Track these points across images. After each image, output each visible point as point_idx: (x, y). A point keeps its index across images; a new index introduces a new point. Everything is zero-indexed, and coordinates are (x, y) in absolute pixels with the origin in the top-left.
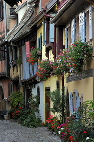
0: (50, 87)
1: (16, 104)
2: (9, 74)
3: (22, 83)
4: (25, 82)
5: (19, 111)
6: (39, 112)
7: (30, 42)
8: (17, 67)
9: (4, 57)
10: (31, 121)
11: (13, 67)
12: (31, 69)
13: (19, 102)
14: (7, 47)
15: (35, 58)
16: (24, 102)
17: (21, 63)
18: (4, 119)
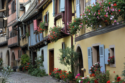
0: (54, 49)
1: (25, 62)
2: (19, 44)
3: (30, 48)
4: (32, 48)
5: (27, 66)
6: (43, 66)
7: (37, 20)
8: (26, 38)
9: (16, 34)
10: (38, 73)
11: (23, 39)
12: (37, 38)
13: (27, 61)
14: (18, 27)
15: (43, 28)
16: (31, 61)
17: (29, 35)
18: (16, 71)
